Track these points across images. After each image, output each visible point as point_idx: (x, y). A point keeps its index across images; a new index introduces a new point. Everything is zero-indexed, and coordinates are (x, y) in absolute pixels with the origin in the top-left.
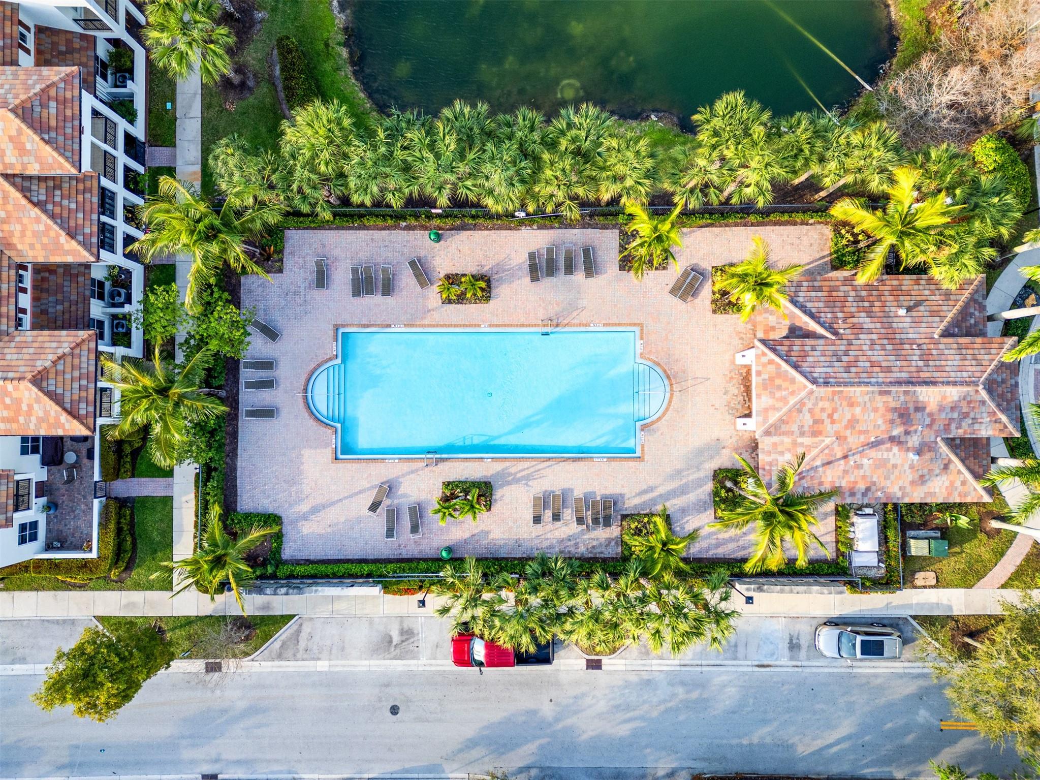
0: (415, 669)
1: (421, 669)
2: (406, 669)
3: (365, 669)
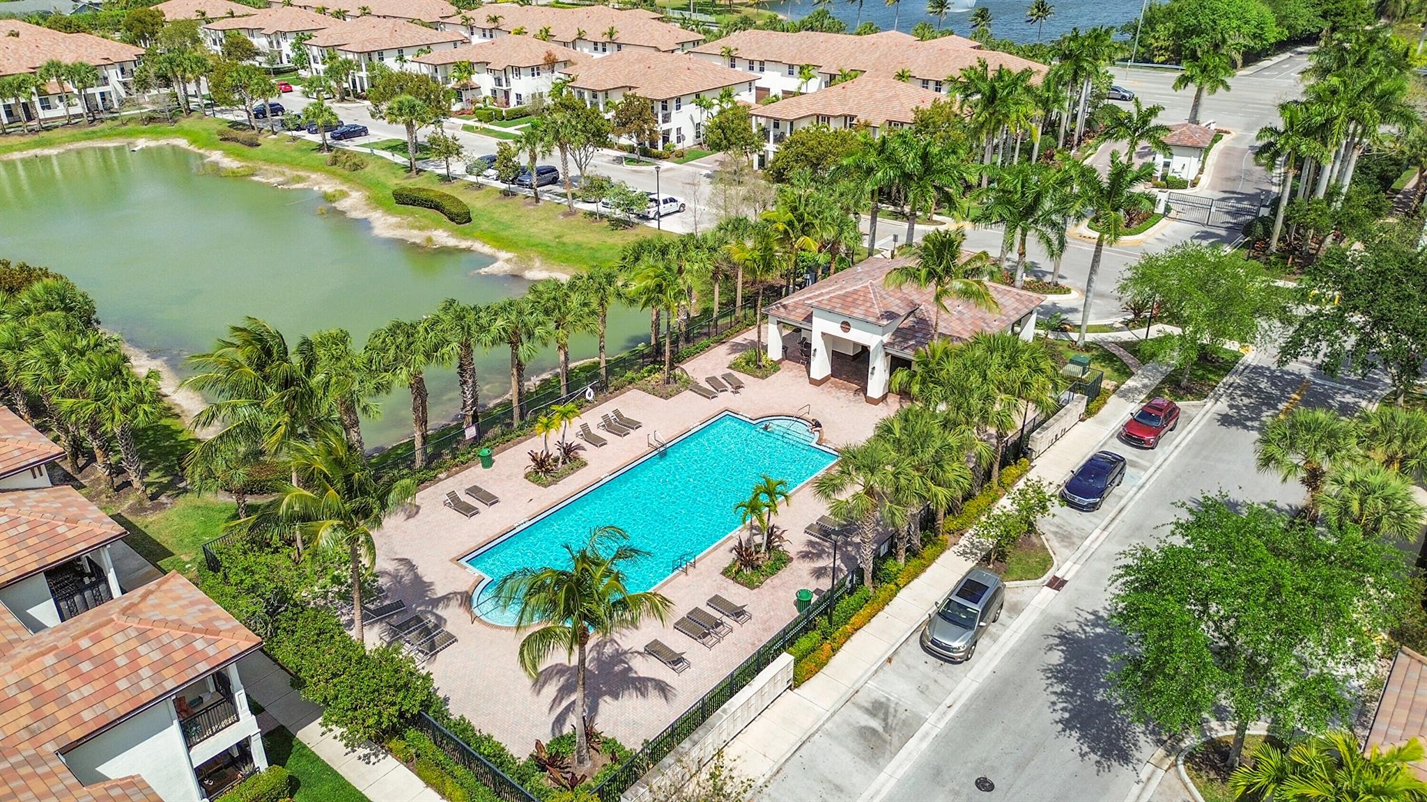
0: (936, 731)
1: (942, 725)
2: (929, 739)
3: (893, 782)
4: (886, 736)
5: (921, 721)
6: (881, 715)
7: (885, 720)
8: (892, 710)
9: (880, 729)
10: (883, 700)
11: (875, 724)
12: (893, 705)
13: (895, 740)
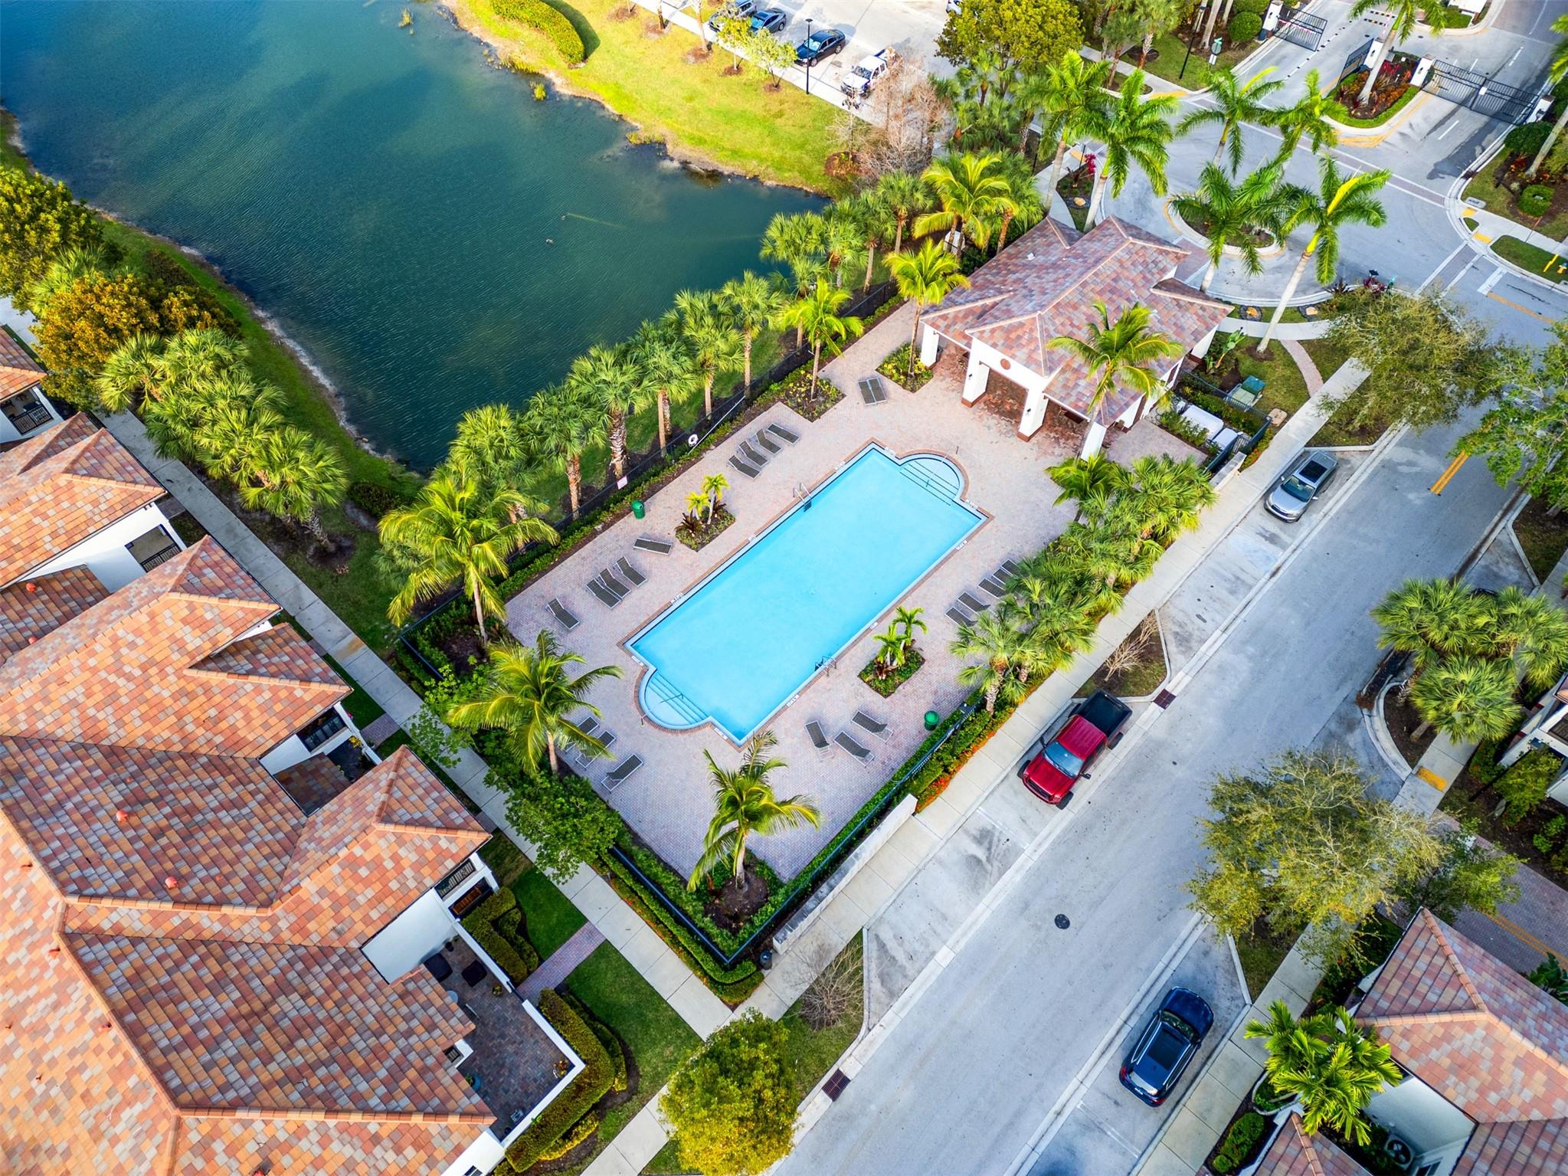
0: (1030, 863)
1: (1035, 857)
2: (1023, 872)
3: (987, 914)
4: (989, 867)
5: (1019, 852)
6: (986, 844)
7: (989, 849)
8: (995, 839)
9: (984, 859)
10: (989, 828)
11: (981, 853)
12: (997, 834)
13: (995, 870)
